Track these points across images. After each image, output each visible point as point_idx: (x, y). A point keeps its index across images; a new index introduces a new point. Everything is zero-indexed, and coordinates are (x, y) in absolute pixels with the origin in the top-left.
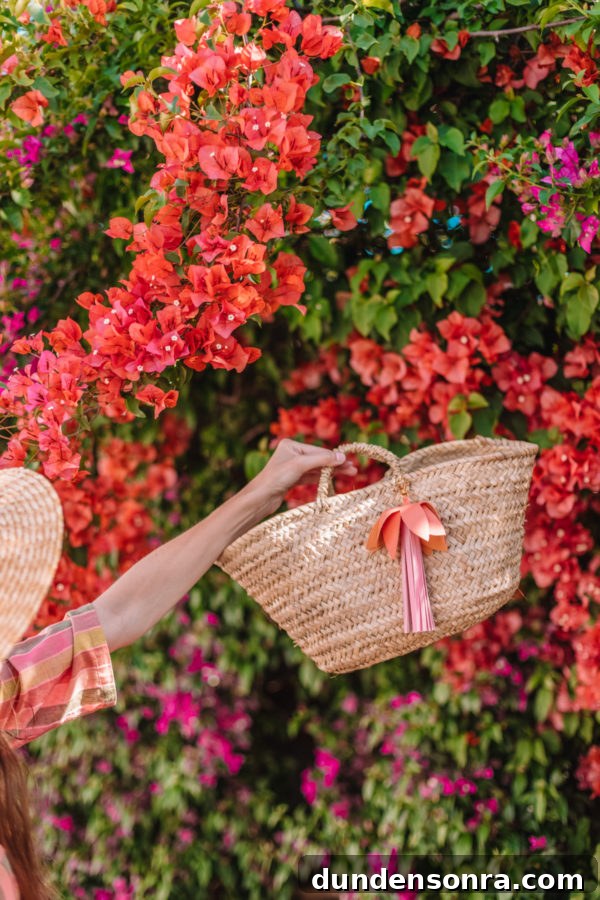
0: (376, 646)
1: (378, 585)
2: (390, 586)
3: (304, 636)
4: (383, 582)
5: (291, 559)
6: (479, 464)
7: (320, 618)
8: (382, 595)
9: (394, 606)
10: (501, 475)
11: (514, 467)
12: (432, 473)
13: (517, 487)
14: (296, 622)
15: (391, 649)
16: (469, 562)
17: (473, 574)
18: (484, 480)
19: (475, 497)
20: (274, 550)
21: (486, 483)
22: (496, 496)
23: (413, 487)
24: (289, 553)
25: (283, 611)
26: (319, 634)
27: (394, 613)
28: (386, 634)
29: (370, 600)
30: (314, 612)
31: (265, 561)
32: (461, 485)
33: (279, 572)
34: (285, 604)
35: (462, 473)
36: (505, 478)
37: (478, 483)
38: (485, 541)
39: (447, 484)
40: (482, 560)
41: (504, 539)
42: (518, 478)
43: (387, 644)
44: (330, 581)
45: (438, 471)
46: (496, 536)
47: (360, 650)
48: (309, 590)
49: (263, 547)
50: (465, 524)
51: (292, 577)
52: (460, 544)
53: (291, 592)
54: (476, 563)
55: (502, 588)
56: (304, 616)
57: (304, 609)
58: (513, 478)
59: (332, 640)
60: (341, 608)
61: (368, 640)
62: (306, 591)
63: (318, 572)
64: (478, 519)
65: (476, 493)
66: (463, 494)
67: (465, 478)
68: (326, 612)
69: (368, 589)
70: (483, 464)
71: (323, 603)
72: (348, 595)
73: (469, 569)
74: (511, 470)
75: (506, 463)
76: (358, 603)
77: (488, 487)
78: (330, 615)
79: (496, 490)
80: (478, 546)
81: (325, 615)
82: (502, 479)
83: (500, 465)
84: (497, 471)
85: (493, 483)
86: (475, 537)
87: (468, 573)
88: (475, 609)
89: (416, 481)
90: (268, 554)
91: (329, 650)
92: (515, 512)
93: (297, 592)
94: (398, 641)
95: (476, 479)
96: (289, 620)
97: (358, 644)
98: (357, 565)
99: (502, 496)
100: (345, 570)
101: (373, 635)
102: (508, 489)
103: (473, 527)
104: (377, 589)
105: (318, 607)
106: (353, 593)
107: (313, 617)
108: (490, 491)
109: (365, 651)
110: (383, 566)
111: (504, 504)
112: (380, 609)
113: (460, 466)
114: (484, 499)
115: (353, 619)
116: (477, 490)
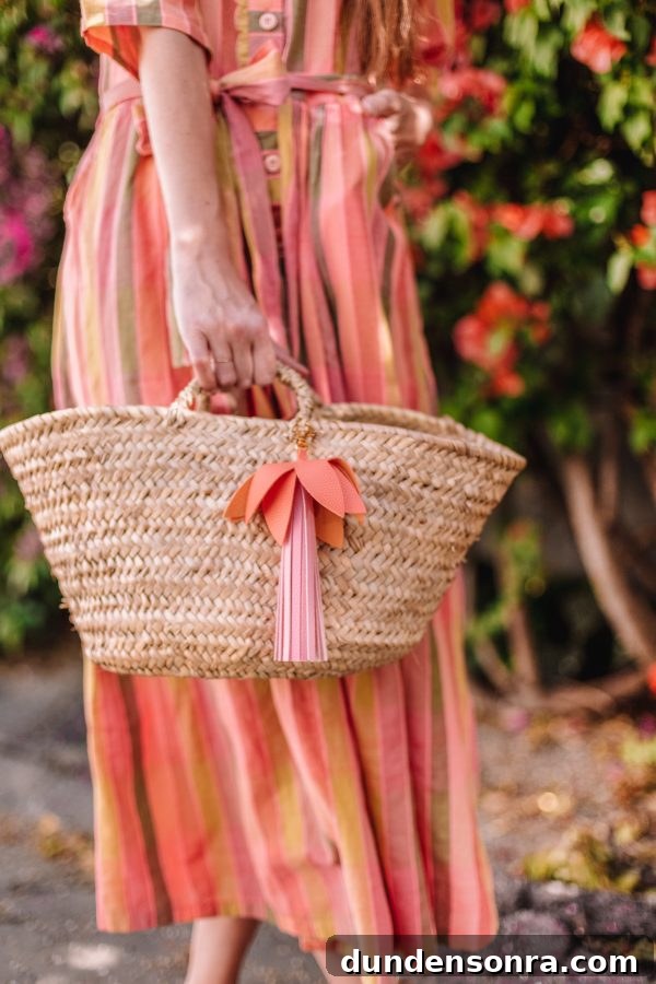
0: (170, 651)
1: (207, 562)
2: (224, 572)
3: (78, 596)
4: (217, 561)
5: (97, 478)
6: (425, 446)
7: (107, 578)
8: (207, 579)
9: (218, 602)
10: (452, 476)
11: (476, 473)
12: (352, 434)
13: (469, 504)
14: (73, 571)
15: (189, 664)
16: (354, 583)
17: (353, 602)
18: (423, 473)
19: (399, 492)
20: (82, 454)
21: (424, 477)
22: (432, 503)
23: (317, 444)
24: (98, 466)
25: (61, 547)
26: (98, 602)
27: (214, 612)
28: (190, 639)
29: (187, 579)
30: (102, 567)
31: (60, 465)
32: (387, 466)
33: (74, 488)
34: (66, 539)
35: (395, 449)
36: (457, 482)
37: (412, 473)
38: (390, 562)
39: (368, 457)
40: (374, 587)
41: (419, 572)
42: (477, 493)
43: (186, 653)
44: (140, 529)
45: (361, 435)
46: (409, 562)
47: (146, 647)
48: (105, 533)
49: (64, 443)
50: (370, 525)
51: (90, 504)
52: (351, 551)
53: (80, 525)
54: (363, 588)
55: (387, 641)
56: (85, 567)
57: (89, 557)
58: (468, 489)
59: (112, 618)
60: (141, 575)
61: (162, 637)
62: (100, 532)
63: (128, 510)
64: (393, 525)
65: (403, 486)
66: (383, 481)
67: (398, 458)
68: (117, 573)
69: (190, 562)
70: (430, 449)
71: (118, 559)
72: (157, 561)
73: (350, 592)
74: (470, 475)
75: (466, 463)
76: (167, 577)
77: (425, 486)
78: (123, 579)
79: (436, 495)
80: (377, 565)
81: (114, 577)
82: (451, 482)
83: (456, 462)
84: (448, 467)
85: (436, 482)
86: (378, 548)
87: (346, 598)
88: (336, 654)
89: (325, 435)
90: (68, 456)
91: (103, 630)
92: (452, 539)
93: (89, 527)
94: (205, 656)
95: (413, 466)
96: (63, 564)
97: (145, 638)
98: (188, 521)
99: (441, 507)
100: (169, 522)
101: (171, 632)
102: (454, 501)
103: (380, 534)
104: (203, 569)
105: (110, 561)
106: (167, 560)
107: (97, 574)
108: (426, 493)
109: (152, 652)
110: (226, 539)
111: (440, 521)
112: (197, 599)
113: (397, 438)
114: (412, 500)
115: (152, 598)
116: (407, 483)
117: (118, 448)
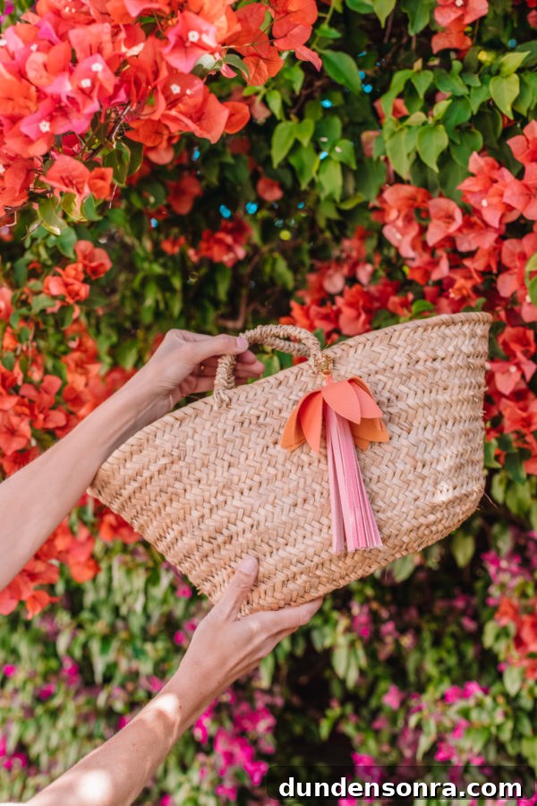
0: (304, 577)
1: (301, 494)
2: (318, 495)
3: (210, 576)
4: (308, 489)
5: (185, 472)
6: (421, 330)
7: (228, 546)
8: (307, 506)
9: (324, 521)
10: (450, 344)
11: (465, 335)
12: (361, 346)
13: (471, 360)
14: (197, 556)
15: (324, 580)
16: (418, 456)
17: (426, 472)
18: (429, 351)
19: (419, 372)
20: (164, 461)
21: (432, 354)
22: (446, 371)
23: (338, 366)
24: (181, 463)
25: (180, 543)
26: (229, 570)
27: (325, 530)
28: (316, 559)
29: (291, 515)
30: (220, 539)
31: (151, 478)
32: (400, 358)
33: (170, 490)
34: (182, 534)
35: (399, 343)
36: (456, 348)
37: (421, 354)
38: (437, 429)
39: (382, 358)
40: (434, 454)
41: (461, 427)
42: (472, 350)
43: (318, 573)
44: (237, 494)
45: (369, 343)
46: (450, 423)
47: (284, 583)
48: (211, 510)
49: (146, 460)
50: (410, 407)
51: (188, 496)
52: (405, 434)
53: (188, 517)
54: (427, 456)
55: (463, 492)
56: (207, 547)
57: (206, 538)
58: (465, 349)
60: (254, 529)
61: (293, 569)
62: (206, 511)
63: (221, 485)
64: (426, 400)
65: (419, 367)
66: (404, 369)
67: (405, 348)
68: (235, 537)
69: (289, 501)
70: (425, 330)
71: (231, 526)
72: (262, 512)
73: (420, 464)
74: (461, 338)
76: (276, 520)
77: (434, 360)
78: (241, 540)
79: (445, 363)
80: (428, 435)
81: (234, 541)
82: (451, 349)
83: (447, 331)
84: (444, 339)
85: (441, 353)
86: (423, 422)
87: (419, 470)
88: (432, 518)
89: (340, 358)
90: (154, 468)
92: (471, 393)
93: (195, 514)
94: (333, 568)
95: (418, 349)
96: (187, 556)
97: (281, 577)
98: (272, 471)
99: (453, 370)
100: (257, 478)
101: (299, 562)
102: (459, 362)
103: (420, 410)
104: (300, 501)
105: (225, 531)
106: (269, 507)
107: (219, 547)
108: (437, 364)
109: (291, 585)
110: (306, 469)
111: (457, 381)
112: (307, 526)
113: (397, 333)
114: (430, 374)
115: (271, 543)
116: (421, 363)
117: (189, 442)
